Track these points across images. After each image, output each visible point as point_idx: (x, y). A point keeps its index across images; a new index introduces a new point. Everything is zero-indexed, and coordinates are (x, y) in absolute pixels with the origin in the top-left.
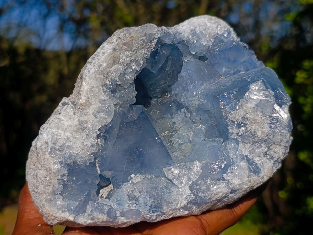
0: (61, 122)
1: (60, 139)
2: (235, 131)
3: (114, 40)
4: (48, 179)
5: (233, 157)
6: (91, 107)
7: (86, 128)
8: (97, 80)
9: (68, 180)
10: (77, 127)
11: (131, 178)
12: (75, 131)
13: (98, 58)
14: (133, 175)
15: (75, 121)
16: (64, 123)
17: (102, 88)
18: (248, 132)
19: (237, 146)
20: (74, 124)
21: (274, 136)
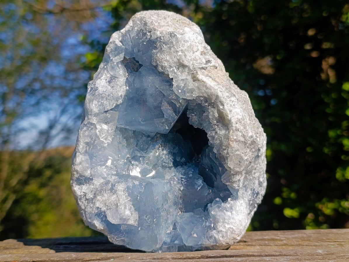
0: (192, 52)
3: (237, 125)
5: (97, 168)
6: (192, 80)
8: (211, 95)
9: (146, 38)
10: (182, 62)
11: (126, 86)
12: (180, 59)
16: (190, 53)
17: (203, 96)
19: (103, 177)
20: (185, 61)
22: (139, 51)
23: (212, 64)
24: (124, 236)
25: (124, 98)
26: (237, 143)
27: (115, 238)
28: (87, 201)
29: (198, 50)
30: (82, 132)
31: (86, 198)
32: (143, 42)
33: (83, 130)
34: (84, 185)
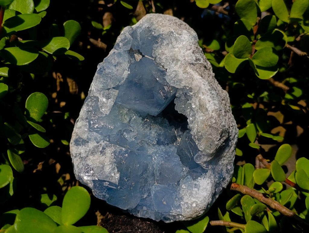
0: (186, 49)
1: (177, 43)
2: (103, 144)
3: (213, 114)
4: (161, 24)
5: (93, 133)
6: (182, 72)
7: (173, 62)
8: (196, 86)
9: (151, 34)
10: (176, 57)
11: (129, 71)
12: (175, 54)
13: (209, 96)
14: (129, 72)
15: (180, 58)
16: (184, 50)
17: (190, 87)
18: (97, 151)
19: (97, 141)
20: (179, 56)
21: (83, 164)
22: (143, 44)
23: (201, 62)
24: (105, 192)
25: (126, 80)
26: (211, 129)
27: (98, 192)
28: (80, 159)
29: (191, 49)
30: (86, 103)
31: (80, 156)
32: (148, 36)
33: (88, 101)
34: (80, 145)
